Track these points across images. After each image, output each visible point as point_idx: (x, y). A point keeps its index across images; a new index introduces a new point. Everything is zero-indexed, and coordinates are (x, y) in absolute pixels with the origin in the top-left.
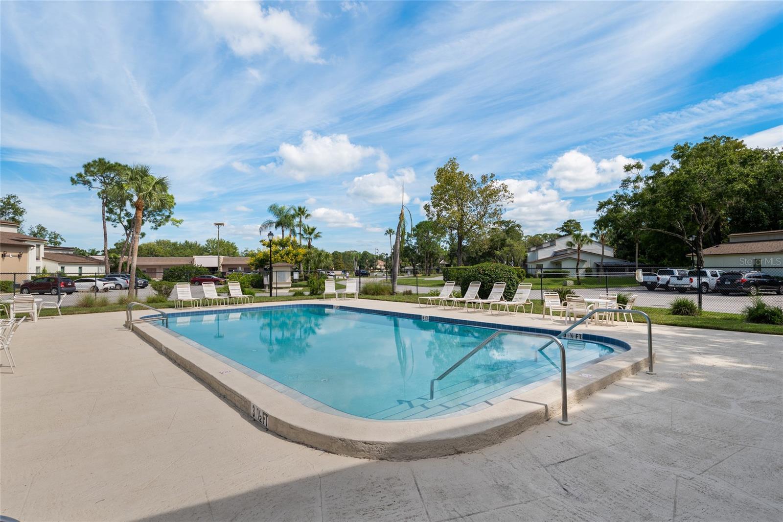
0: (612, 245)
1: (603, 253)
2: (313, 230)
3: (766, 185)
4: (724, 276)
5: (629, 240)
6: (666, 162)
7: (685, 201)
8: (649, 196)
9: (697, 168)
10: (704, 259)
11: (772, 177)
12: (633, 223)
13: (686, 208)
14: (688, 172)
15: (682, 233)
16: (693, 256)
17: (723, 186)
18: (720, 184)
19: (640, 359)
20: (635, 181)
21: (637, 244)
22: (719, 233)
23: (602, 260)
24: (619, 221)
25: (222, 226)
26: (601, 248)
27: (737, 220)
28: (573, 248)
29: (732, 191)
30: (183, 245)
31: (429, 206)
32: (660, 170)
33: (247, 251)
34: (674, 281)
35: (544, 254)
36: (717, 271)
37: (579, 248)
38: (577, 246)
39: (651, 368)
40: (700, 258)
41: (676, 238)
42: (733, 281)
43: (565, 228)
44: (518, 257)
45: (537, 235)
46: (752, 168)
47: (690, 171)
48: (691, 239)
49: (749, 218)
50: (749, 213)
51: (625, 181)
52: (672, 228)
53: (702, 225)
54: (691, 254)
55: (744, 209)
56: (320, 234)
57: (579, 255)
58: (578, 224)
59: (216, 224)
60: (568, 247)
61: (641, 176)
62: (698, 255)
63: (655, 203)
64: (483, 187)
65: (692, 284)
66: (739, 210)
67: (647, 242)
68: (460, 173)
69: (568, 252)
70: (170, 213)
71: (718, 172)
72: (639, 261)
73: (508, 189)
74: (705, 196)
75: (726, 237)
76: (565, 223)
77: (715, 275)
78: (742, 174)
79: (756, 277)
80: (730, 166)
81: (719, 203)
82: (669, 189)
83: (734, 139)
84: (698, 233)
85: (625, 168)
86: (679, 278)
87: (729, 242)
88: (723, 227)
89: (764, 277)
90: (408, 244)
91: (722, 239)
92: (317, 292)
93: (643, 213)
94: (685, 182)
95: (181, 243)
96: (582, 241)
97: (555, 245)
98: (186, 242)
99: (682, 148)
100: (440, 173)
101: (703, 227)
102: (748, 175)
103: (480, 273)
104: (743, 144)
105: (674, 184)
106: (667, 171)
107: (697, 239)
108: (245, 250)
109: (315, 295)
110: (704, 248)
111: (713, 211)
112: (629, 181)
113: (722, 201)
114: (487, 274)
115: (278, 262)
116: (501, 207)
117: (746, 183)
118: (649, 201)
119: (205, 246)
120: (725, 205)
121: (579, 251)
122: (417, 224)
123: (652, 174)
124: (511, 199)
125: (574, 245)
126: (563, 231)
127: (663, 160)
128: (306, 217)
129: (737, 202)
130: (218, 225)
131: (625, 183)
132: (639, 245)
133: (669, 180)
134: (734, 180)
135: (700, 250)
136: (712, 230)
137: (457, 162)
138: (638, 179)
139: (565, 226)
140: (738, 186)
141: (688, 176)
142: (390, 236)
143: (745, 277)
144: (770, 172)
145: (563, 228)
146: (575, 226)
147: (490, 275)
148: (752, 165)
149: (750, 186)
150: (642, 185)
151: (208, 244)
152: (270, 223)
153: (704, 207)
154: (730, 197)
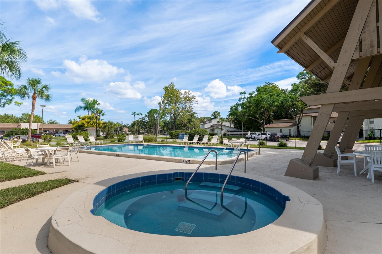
0: (233, 123)
1: (230, 126)
2: (102, 111)
3: (284, 104)
4: (272, 135)
5: (239, 121)
6: (254, 92)
7: (260, 107)
8: (248, 105)
9: (264, 96)
10: (265, 129)
11: (285, 101)
12: (243, 115)
13: (260, 110)
14: (261, 97)
15: (258, 119)
16: (262, 128)
17: (271, 103)
18: (271, 102)
19: (257, 152)
20: (244, 99)
21: (243, 123)
22: (270, 119)
23: (230, 129)
24: (238, 113)
25: (45, 107)
26: (230, 124)
27: (275, 114)
28: (219, 124)
29: (274, 105)
30: (3, 116)
31: (160, 103)
32: (252, 95)
33: (51, 121)
34: (257, 137)
35: (207, 126)
36: (270, 133)
37: (222, 124)
38: (221, 123)
39: (259, 153)
40: (264, 129)
41: (257, 121)
42: (274, 136)
43: (214, 115)
44: (197, 127)
45: (201, 117)
46: (280, 97)
47: (262, 97)
48: (261, 121)
49: (279, 114)
50: (279, 112)
51: (240, 98)
52: (255, 117)
53: (265, 116)
54: (261, 127)
55: (277, 111)
56: (105, 114)
57: (222, 127)
58: (219, 113)
59: (41, 106)
60: (217, 123)
61: (246, 97)
62: (263, 127)
63: (250, 107)
64: (185, 96)
65: (262, 138)
66: (276, 111)
67: (246, 122)
68: (176, 89)
69: (217, 125)
70: (12, 98)
71: (270, 98)
72: (243, 130)
73: (196, 98)
74: (266, 106)
75: (272, 121)
76: (214, 113)
77: (269, 135)
78: (277, 99)
79: (281, 135)
80: (274, 96)
81: (270, 109)
82: (255, 102)
83: (275, 84)
84: (264, 119)
85: (240, 93)
86: (259, 135)
87: (273, 123)
88: (271, 117)
89: (283, 135)
90: (145, 120)
91: (271, 122)
92: (121, 140)
93: (246, 111)
94: (260, 101)
95: (2, 115)
96: (223, 121)
97: (211, 122)
98: (5, 114)
99: (259, 88)
100: (166, 89)
101: (265, 117)
102: (279, 100)
103: (196, 132)
104: (277, 86)
105: (257, 101)
106: (253, 95)
107: (263, 121)
108: (50, 120)
109: (120, 142)
110: (265, 125)
111: (268, 111)
112: (241, 98)
113: (271, 108)
114: (199, 133)
115: (89, 127)
116: (192, 105)
117: (278, 102)
118: (248, 106)
119: (21, 117)
120: (272, 110)
121: (222, 125)
122: (150, 110)
123: (249, 96)
124: (196, 102)
125: (220, 122)
126: (213, 116)
127: (253, 91)
128: (98, 105)
129: (276, 109)
130: (43, 106)
131: (240, 99)
132: (244, 123)
133: (255, 99)
134: (275, 101)
135: (264, 126)
136: (268, 118)
137: (174, 84)
138: (245, 98)
139: (214, 114)
140: (276, 104)
141: (261, 98)
142: (135, 115)
143: (278, 135)
144: (285, 99)
145: (213, 115)
146: (218, 114)
147: (200, 133)
148: (280, 96)
149: (279, 104)
150: (246, 100)
151: (23, 116)
152: (81, 107)
153: (265, 110)
154: (274, 107)
